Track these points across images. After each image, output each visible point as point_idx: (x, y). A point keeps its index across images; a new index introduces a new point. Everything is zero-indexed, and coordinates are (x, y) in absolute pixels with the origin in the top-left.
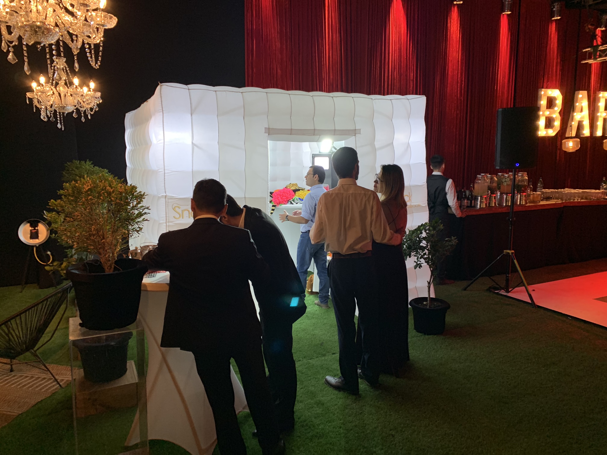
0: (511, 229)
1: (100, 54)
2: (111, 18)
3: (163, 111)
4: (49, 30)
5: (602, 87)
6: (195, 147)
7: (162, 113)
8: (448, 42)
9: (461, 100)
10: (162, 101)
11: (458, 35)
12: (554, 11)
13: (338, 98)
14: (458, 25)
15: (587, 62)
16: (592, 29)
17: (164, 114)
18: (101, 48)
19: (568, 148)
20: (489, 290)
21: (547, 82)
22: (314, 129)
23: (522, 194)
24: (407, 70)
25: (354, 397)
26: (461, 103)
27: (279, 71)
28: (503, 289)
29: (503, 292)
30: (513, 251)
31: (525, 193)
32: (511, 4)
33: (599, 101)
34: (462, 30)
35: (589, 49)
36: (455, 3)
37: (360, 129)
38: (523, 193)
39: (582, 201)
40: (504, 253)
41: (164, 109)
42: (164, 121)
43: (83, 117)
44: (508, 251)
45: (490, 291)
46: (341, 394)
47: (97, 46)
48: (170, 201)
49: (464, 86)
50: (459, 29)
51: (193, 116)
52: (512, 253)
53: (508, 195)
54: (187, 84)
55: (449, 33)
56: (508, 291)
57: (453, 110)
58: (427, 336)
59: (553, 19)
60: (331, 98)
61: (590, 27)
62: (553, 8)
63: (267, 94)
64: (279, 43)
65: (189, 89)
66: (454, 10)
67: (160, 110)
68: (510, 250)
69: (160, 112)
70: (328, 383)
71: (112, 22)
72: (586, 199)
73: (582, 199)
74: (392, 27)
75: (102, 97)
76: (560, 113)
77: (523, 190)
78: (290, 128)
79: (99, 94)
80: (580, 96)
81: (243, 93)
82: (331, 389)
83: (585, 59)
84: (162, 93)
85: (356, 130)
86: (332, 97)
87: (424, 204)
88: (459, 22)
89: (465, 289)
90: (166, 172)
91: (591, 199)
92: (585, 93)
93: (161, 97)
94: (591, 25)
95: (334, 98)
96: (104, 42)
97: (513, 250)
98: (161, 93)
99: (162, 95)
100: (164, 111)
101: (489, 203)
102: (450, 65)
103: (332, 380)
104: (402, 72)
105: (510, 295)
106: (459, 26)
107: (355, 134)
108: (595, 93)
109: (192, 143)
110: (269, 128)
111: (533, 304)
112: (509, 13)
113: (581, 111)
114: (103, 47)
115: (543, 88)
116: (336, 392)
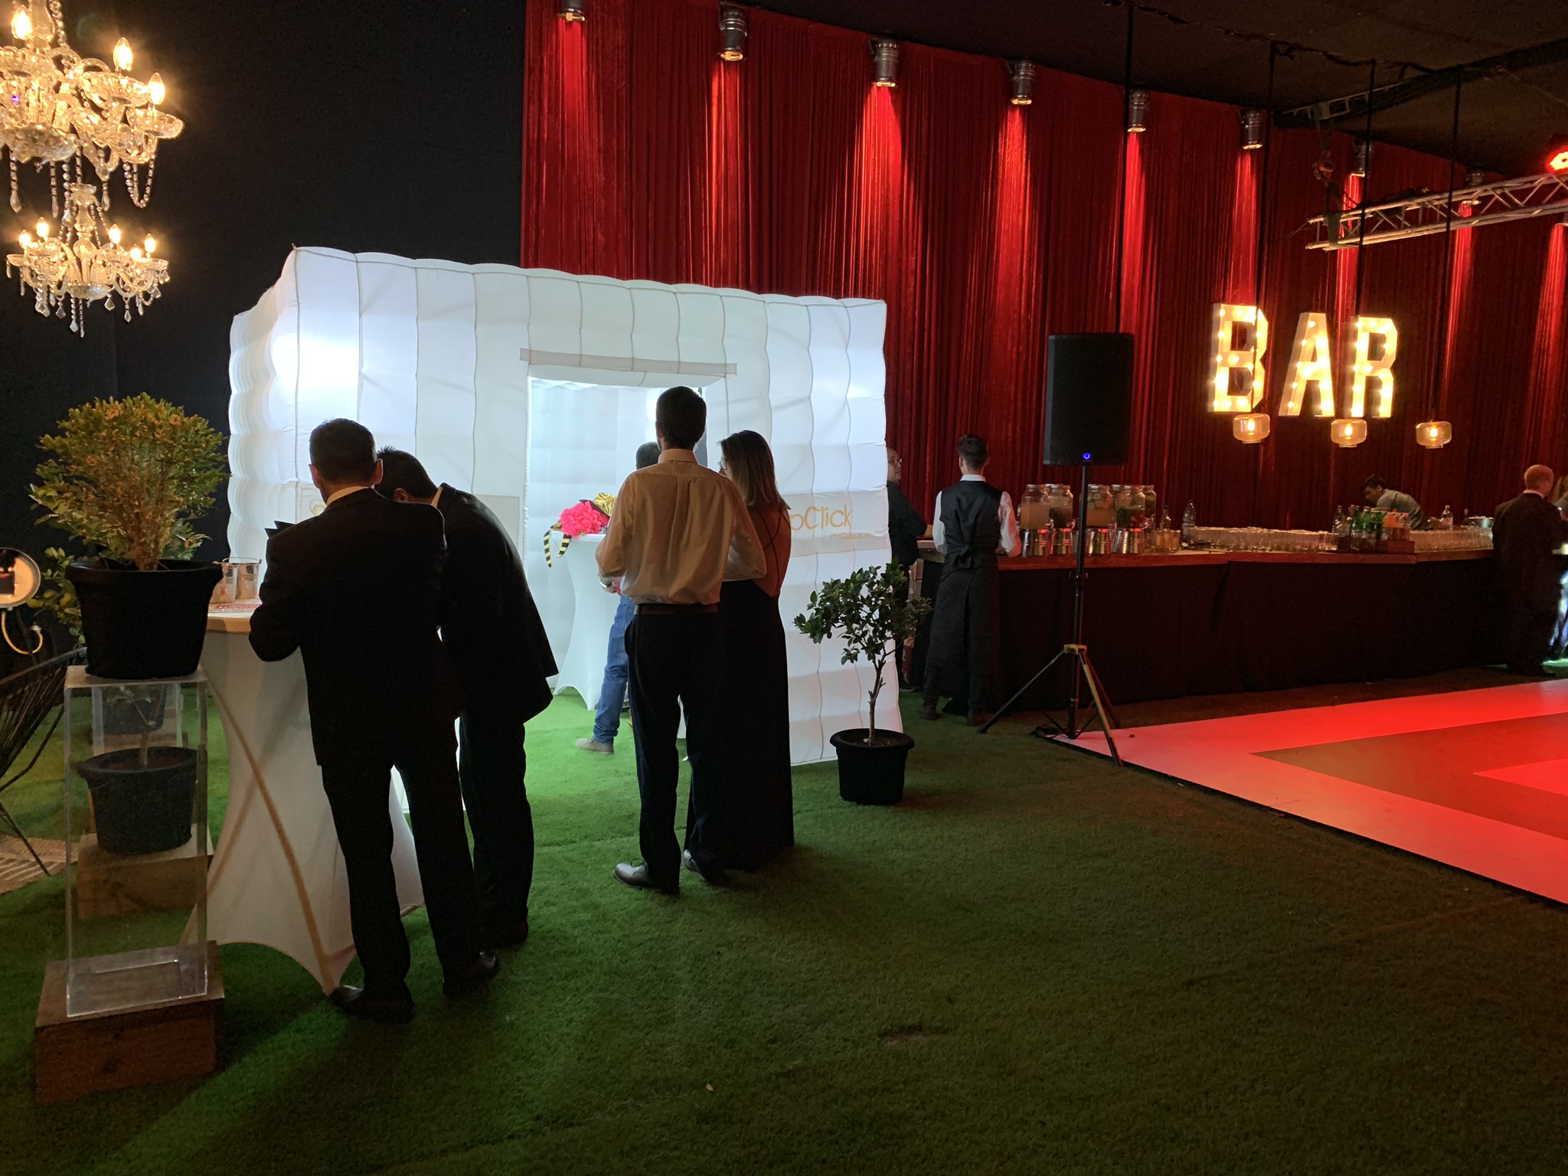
0: (1079, 597)
1: (149, 182)
2: (171, 121)
3: (299, 304)
4: (57, 139)
5: (1361, 308)
6: (365, 382)
7: (297, 308)
8: (999, 187)
9: (1028, 322)
10: (297, 284)
11: (1023, 175)
12: (1247, 130)
13: (687, 295)
14: (1022, 152)
15: (1321, 248)
16: (1327, 173)
17: (302, 312)
18: (151, 173)
19: (1246, 434)
20: (1034, 734)
21: (1235, 287)
22: (633, 358)
23: (1132, 530)
24: (901, 248)
25: (665, 898)
26: (1028, 328)
27: (600, 236)
28: (1064, 732)
29: (1062, 738)
30: (1084, 647)
31: (1139, 527)
32: (1145, 111)
33: (1355, 336)
34: (1031, 165)
35: (1322, 219)
36: (1015, 102)
37: (737, 364)
38: (1134, 527)
39: (1273, 552)
40: (1065, 651)
41: (301, 301)
42: (301, 327)
43: (127, 312)
44: (1073, 646)
45: (1038, 736)
47: (143, 169)
48: (305, 493)
49: (1036, 289)
50: (1024, 160)
51: (363, 317)
52: (1081, 650)
53: (1099, 530)
54: (354, 250)
55: (1001, 168)
56: (1073, 736)
57: (1009, 345)
59: (1246, 148)
60: (672, 295)
61: (1322, 169)
62: (1244, 125)
63: (530, 279)
64: (602, 175)
65: (357, 262)
66: (1014, 117)
67: (293, 301)
68: (1077, 643)
69: (293, 306)
70: (620, 876)
71: (174, 129)
72: (1287, 549)
73: (1279, 548)
74: (868, 150)
75: (171, 270)
76: (1264, 360)
77: (1134, 522)
78: (578, 352)
79: (164, 264)
80: (1311, 324)
81: (477, 276)
83: (1314, 242)
84: (298, 266)
85: (726, 365)
86: (675, 293)
88: (1025, 146)
89: (984, 731)
90: (299, 432)
91: (1294, 550)
92: (1322, 317)
93: (296, 275)
94: (1326, 166)
95: (678, 295)
96: (156, 161)
97: (1083, 644)
98: (295, 268)
99: (298, 272)
100: (301, 305)
101: (1056, 548)
102: (1004, 240)
103: (628, 870)
104: (890, 251)
105: (1074, 742)
106: (1024, 153)
107: (726, 374)
108: (1346, 319)
109: (360, 372)
110: (530, 351)
111: (1115, 759)
112: (1142, 130)
113: (1314, 358)
114: (155, 171)
115: (1223, 300)
116: (631, 890)
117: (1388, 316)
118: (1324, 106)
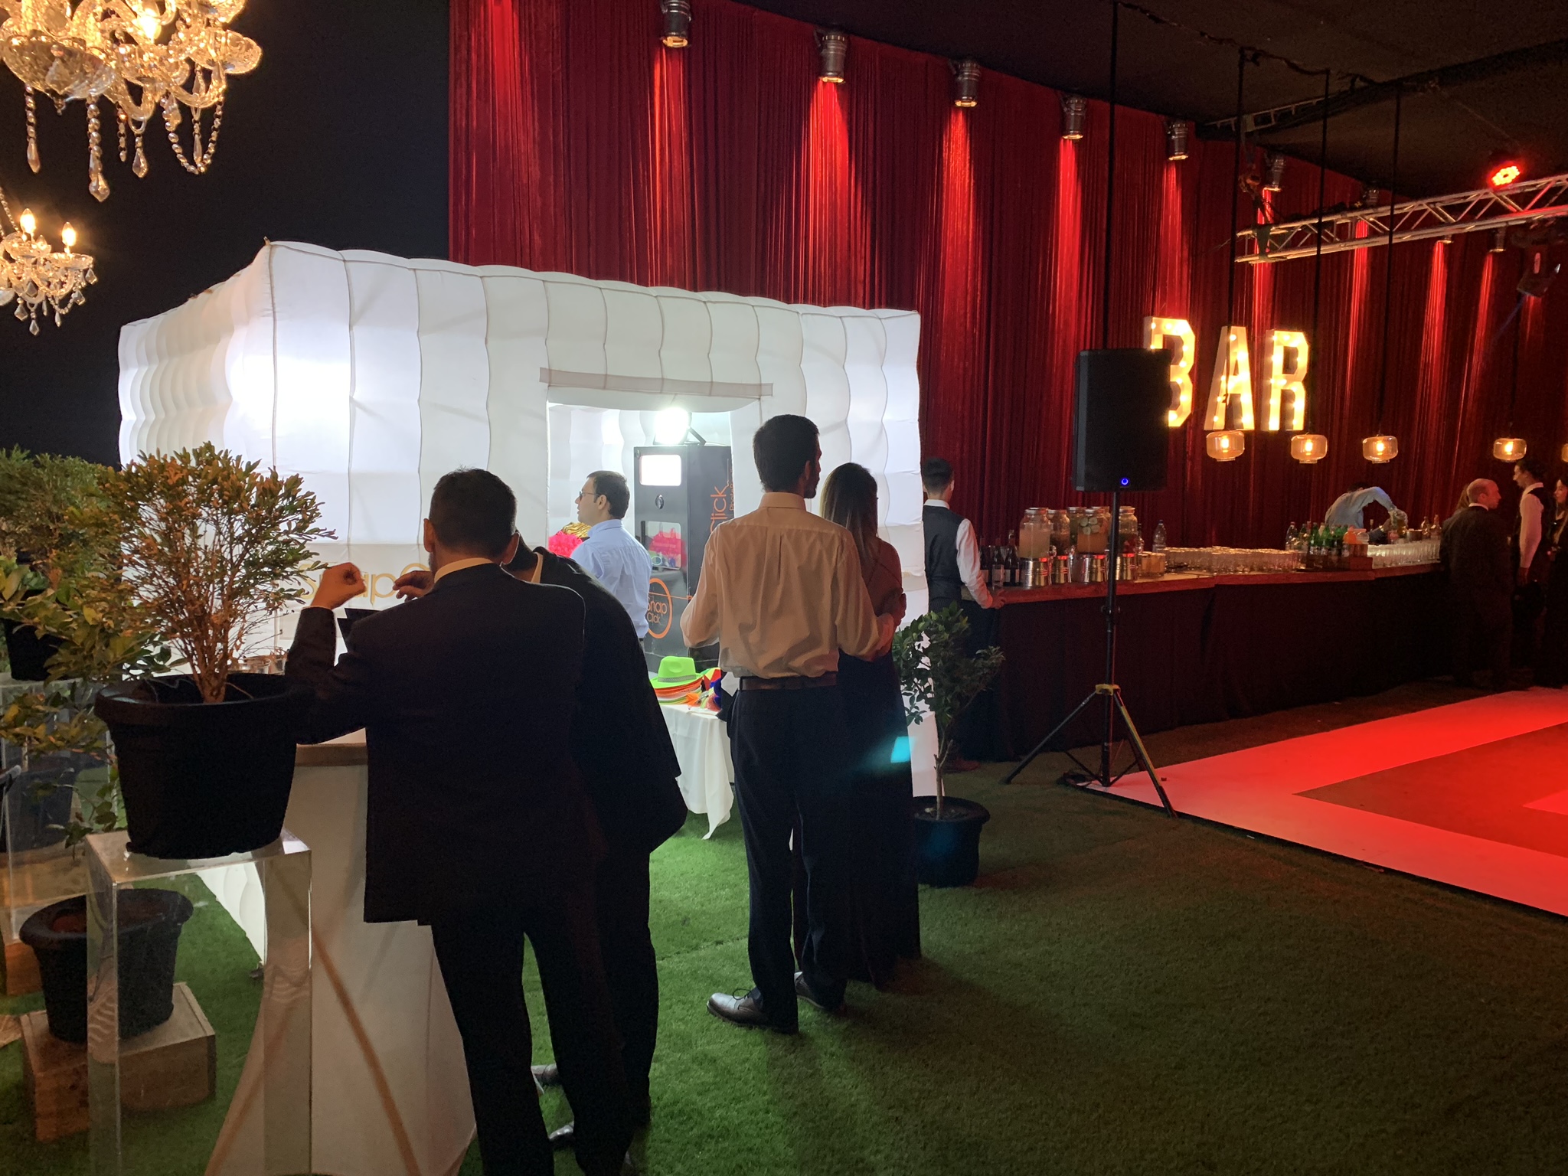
0: (1112, 634)
1: (214, 135)
3: (274, 313)
5: (1275, 321)
6: (358, 411)
7: (272, 318)
8: (944, 193)
9: (974, 335)
10: (272, 288)
11: (967, 181)
12: (1173, 141)
13: (717, 305)
14: (965, 157)
15: (1247, 262)
16: (1254, 186)
17: (278, 323)
18: (217, 122)
19: (1220, 451)
20: (1063, 781)
21: (1163, 300)
22: (663, 379)
23: (1124, 555)
24: (849, 257)
26: (974, 343)
28: (1097, 778)
29: (1096, 786)
30: (1117, 687)
31: (1133, 552)
32: (1082, 117)
33: (1271, 352)
34: (974, 170)
35: (1250, 232)
36: (959, 104)
37: (772, 384)
38: (1127, 553)
39: (1252, 573)
40: (1097, 692)
41: (277, 309)
42: (277, 341)
43: (33, 322)
44: (1106, 686)
45: (1067, 785)
46: (755, 1036)
49: (981, 301)
50: (968, 165)
51: (354, 328)
52: (1115, 691)
53: (1096, 556)
54: (338, 247)
55: (945, 173)
56: (1108, 784)
57: (956, 360)
58: (937, 891)
59: (1171, 159)
60: (702, 304)
61: (1249, 181)
62: (1171, 135)
63: (546, 284)
64: (537, 168)
65: (344, 261)
66: (957, 120)
67: (268, 310)
68: (1110, 683)
69: (268, 315)
70: (716, 1009)
71: (248, 58)
72: (1261, 569)
73: (1252, 569)
74: (816, 151)
76: (1191, 374)
77: (1127, 547)
78: (603, 373)
79: (88, 261)
80: (1232, 338)
81: (486, 279)
82: (726, 1026)
83: (1242, 255)
84: (274, 265)
85: (761, 385)
86: (705, 302)
87: (917, 571)
88: (968, 150)
89: (1008, 781)
91: (1270, 570)
92: (1244, 329)
93: (271, 276)
94: (1254, 178)
95: (708, 304)
97: (1116, 683)
98: (270, 267)
99: (274, 273)
100: (277, 314)
101: (1054, 576)
102: (949, 250)
103: (728, 1002)
104: (838, 260)
105: (1111, 790)
106: (968, 158)
107: (760, 396)
108: (1262, 333)
109: (351, 399)
110: (550, 370)
111: (1167, 809)
112: (1078, 137)
113: (1236, 372)
115: (1153, 315)
117: (1299, 330)
118: (1249, 119)
